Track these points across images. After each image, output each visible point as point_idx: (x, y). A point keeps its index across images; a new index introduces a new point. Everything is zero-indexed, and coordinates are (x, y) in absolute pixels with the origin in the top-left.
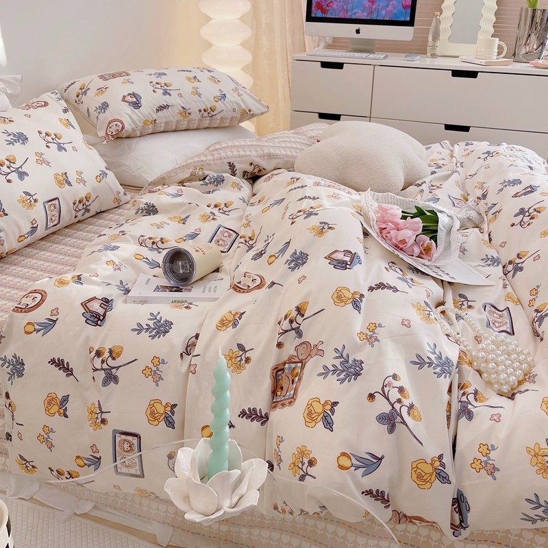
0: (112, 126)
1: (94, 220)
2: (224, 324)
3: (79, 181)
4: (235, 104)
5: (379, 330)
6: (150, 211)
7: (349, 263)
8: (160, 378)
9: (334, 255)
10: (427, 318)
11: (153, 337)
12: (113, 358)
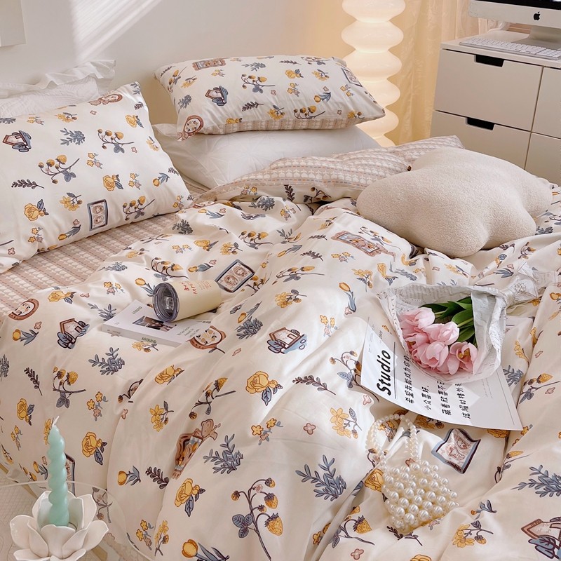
0: (190, 123)
1: (150, 223)
2: (162, 377)
3: (132, 184)
4: (341, 106)
5: (274, 429)
6: (185, 229)
7: (287, 346)
8: (100, 414)
9: (279, 333)
10: (342, 428)
11: (103, 372)
12: (69, 384)
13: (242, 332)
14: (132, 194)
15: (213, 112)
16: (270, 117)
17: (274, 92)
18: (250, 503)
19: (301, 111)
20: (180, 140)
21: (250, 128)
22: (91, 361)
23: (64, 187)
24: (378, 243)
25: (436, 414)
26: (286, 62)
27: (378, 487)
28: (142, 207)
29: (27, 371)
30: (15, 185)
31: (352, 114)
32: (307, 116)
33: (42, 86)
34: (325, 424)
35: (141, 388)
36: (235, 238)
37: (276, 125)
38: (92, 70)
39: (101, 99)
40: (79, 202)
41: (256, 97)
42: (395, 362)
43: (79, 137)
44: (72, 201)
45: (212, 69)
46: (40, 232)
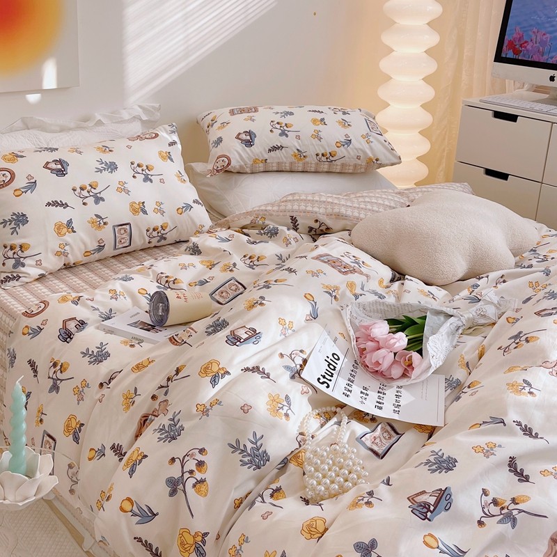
0: (219, 161)
2: (139, 367)
3: (156, 211)
4: (360, 152)
5: (216, 407)
6: (196, 251)
7: (242, 340)
8: (82, 399)
9: (239, 330)
10: (276, 411)
11: (90, 363)
12: (61, 372)
13: (210, 330)
14: (155, 220)
15: (241, 152)
16: (293, 159)
17: (298, 137)
18: (183, 467)
19: (323, 155)
20: (209, 176)
21: (275, 169)
22: (82, 353)
23: (93, 208)
24: (356, 265)
25: (369, 407)
26: (313, 111)
27: (300, 465)
28: (165, 232)
29: (30, 362)
30: (49, 204)
31: (371, 159)
32: (328, 160)
33: (91, 124)
34: (261, 405)
35: (119, 376)
36: (237, 259)
37: (299, 166)
38: (139, 112)
39: (139, 136)
40: (105, 224)
41: (282, 141)
42: (344, 364)
43: (112, 167)
44: (99, 222)
45: (245, 115)
46: (67, 248)
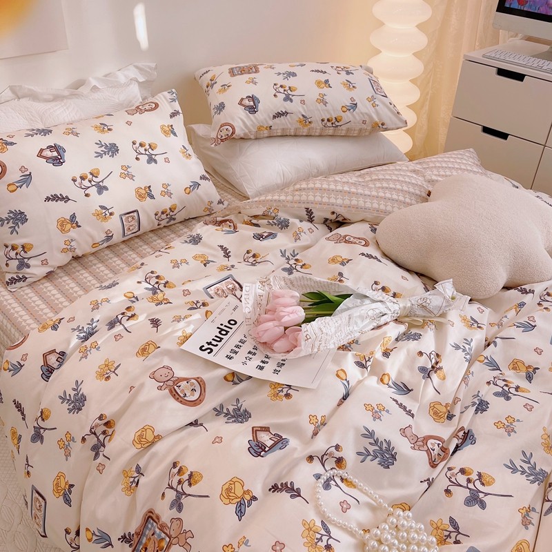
0: (223, 129)
3: (163, 193)
4: (366, 116)
7: (267, 449)
14: (163, 203)
15: (245, 120)
16: (298, 125)
17: (303, 102)
19: (328, 120)
20: (213, 146)
21: (279, 133)
23: (96, 200)
26: (316, 71)
28: (174, 213)
30: (48, 199)
31: (377, 124)
32: (334, 125)
33: (85, 89)
37: (304, 131)
38: (136, 73)
39: (138, 108)
40: (111, 214)
41: (287, 106)
43: (113, 149)
44: (104, 213)
45: (246, 77)
46: (73, 244)
